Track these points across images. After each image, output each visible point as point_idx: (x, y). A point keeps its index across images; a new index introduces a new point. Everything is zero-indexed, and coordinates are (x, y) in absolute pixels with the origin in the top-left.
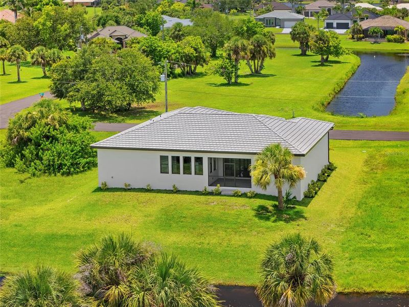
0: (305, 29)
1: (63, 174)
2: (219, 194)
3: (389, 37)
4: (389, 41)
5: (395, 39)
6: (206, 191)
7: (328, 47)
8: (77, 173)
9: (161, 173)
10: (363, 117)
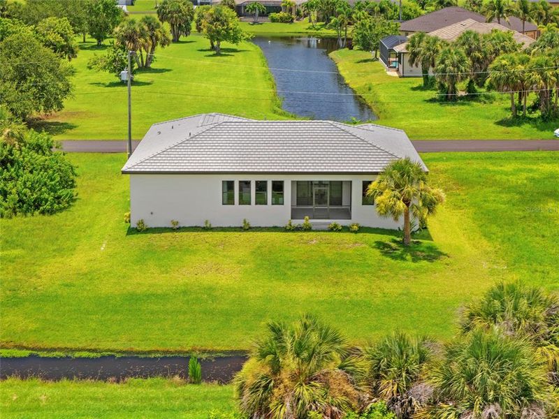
0: (179, 7)
1: (43, 213)
2: (308, 229)
3: (273, 15)
4: (274, 20)
5: (281, 18)
6: (290, 225)
7: (227, 30)
8: (61, 210)
9: (223, 204)
10: (355, 123)
